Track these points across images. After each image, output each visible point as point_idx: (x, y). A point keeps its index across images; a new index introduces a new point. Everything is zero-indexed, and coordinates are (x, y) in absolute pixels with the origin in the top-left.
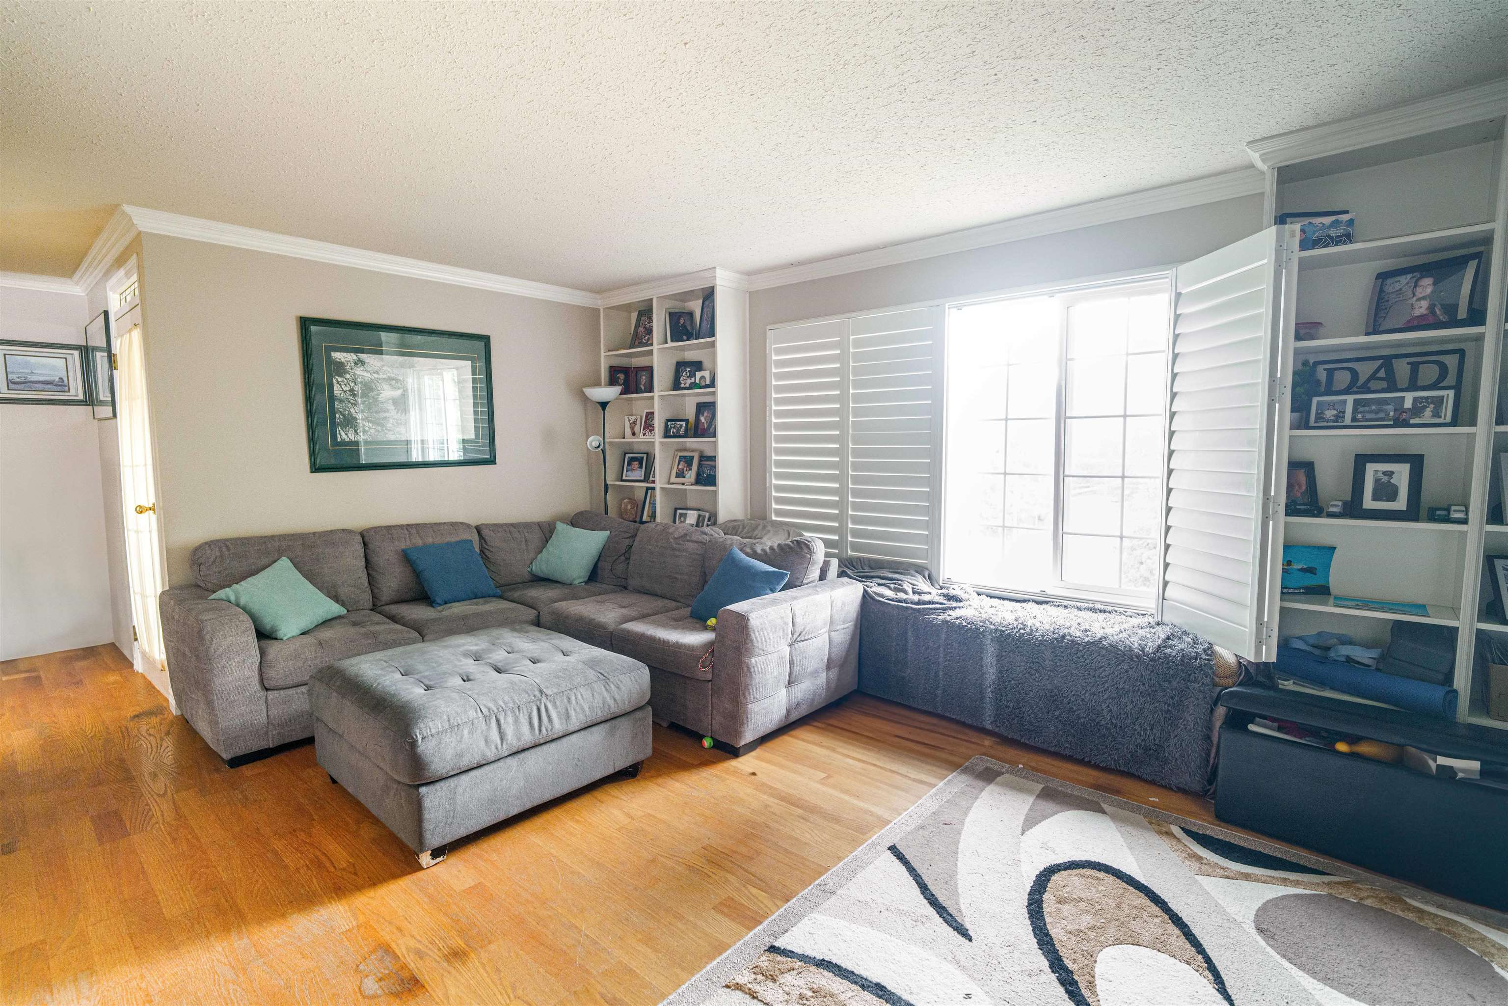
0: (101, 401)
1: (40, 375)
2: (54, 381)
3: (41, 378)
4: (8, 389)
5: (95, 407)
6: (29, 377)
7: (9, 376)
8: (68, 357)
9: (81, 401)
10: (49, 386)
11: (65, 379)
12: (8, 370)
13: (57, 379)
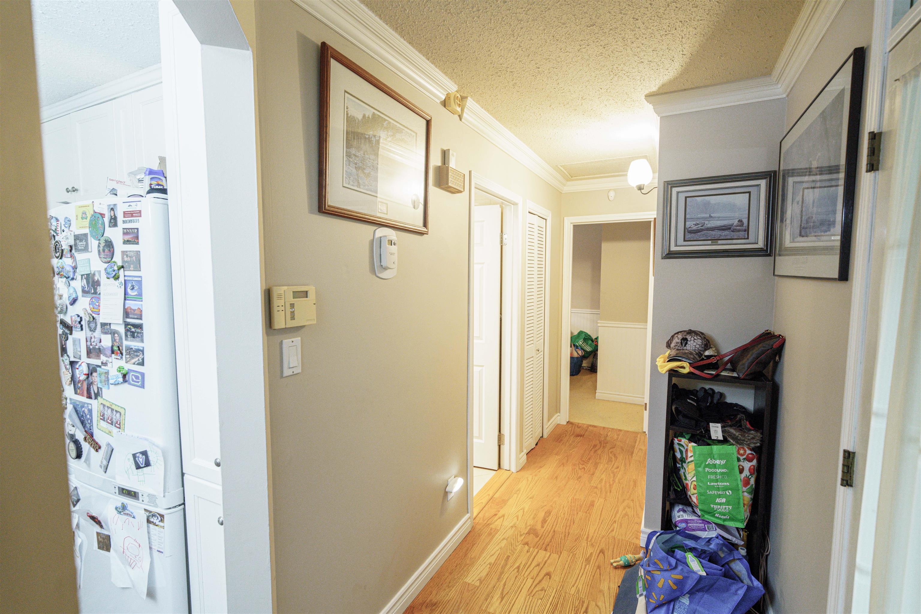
0: (787, 249)
1: (719, 218)
2: (732, 225)
3: (719, 223)
4: (685, 241)
5: (777, 258)
6: (706, 222)
7: (687, 223)
8: (753, 190)
9: (761, 250)
10: (726, 233)
11: (745, 221)
12: (687, 216)
13: (736, 222)
